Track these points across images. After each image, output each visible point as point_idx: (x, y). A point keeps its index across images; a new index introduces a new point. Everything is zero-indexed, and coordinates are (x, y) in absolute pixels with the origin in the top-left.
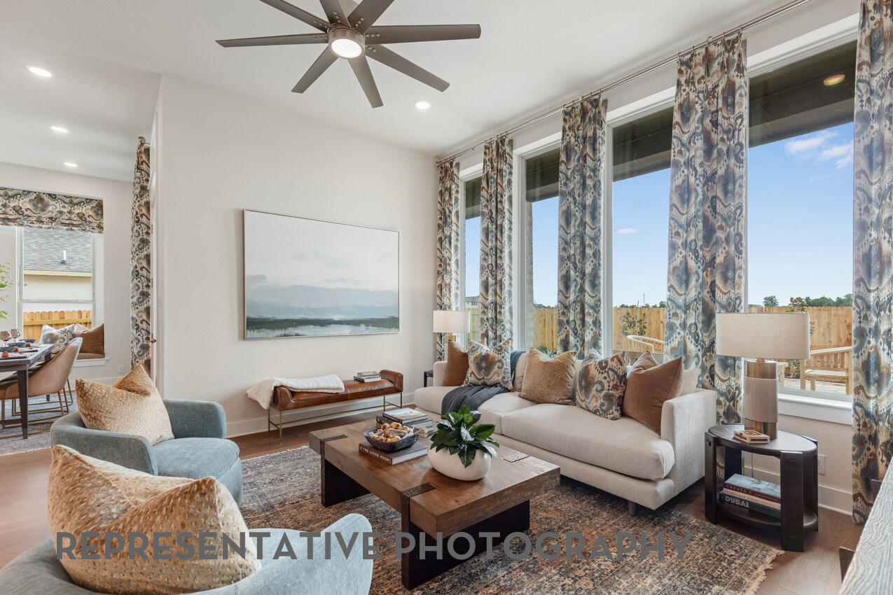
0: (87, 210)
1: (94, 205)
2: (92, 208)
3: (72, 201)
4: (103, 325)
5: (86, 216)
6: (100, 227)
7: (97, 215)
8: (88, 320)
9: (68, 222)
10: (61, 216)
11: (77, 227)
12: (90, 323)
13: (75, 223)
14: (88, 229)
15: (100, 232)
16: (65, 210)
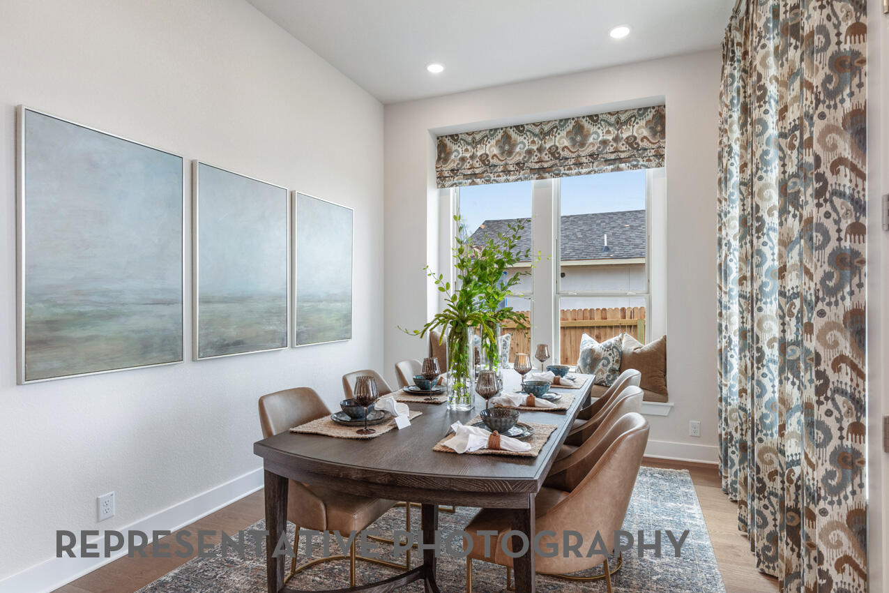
0: (639, 130)
1: (650, 117)
2: (647, 122)
3: (620, 118)
4: (665, 338)
5: (638, 141)
6: (660, 156)
7: (654, 133)
8: (631, 322)
9: (613, 156)
10: (605, 148)
11: (625, 162)
12: (636, 326)
13: (622, 156)
14: (641, 163)
15: (659, 165)
16: (610, 138)
